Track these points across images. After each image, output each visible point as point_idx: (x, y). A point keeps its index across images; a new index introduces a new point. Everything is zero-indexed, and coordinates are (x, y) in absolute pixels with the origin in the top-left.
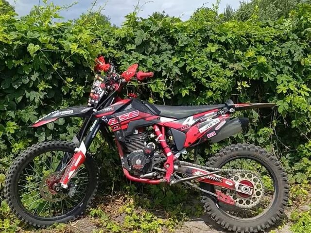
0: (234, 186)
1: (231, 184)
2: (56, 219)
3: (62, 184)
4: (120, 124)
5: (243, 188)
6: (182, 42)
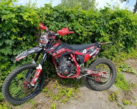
1: (101, 75)
2: (28, 98)
3: (32, 84)
4: (58, 55)
5: (104, 75)
6: (73, 17)
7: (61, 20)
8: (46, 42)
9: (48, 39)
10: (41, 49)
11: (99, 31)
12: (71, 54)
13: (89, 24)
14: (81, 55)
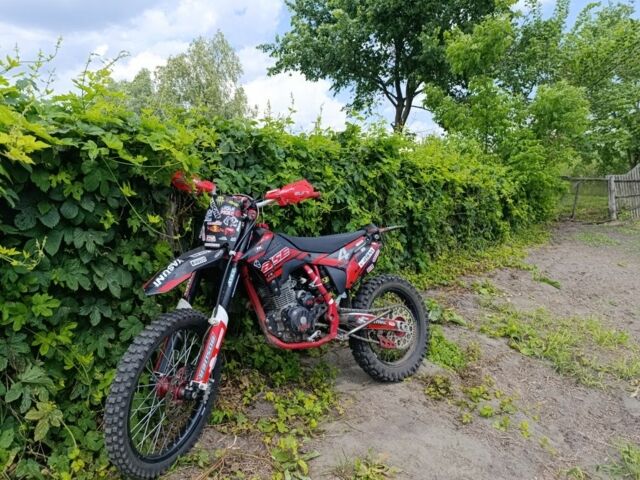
0: (396, 327)
3: (201, 384)
4: (275, 270)
5: (402, 326)
7: (241, 163)
8: (235, 228)
9: (239, 219)
10: (221, 252)
11: (345, 200)
12: (307, 267)
13: (316, 176)
14: (336, 267)
